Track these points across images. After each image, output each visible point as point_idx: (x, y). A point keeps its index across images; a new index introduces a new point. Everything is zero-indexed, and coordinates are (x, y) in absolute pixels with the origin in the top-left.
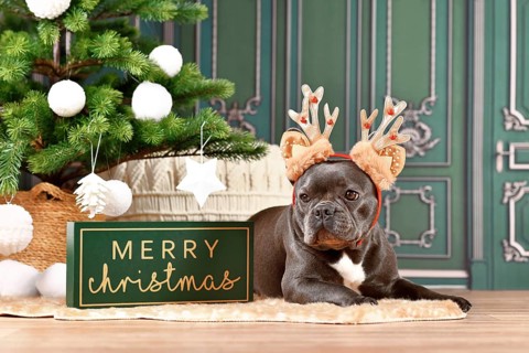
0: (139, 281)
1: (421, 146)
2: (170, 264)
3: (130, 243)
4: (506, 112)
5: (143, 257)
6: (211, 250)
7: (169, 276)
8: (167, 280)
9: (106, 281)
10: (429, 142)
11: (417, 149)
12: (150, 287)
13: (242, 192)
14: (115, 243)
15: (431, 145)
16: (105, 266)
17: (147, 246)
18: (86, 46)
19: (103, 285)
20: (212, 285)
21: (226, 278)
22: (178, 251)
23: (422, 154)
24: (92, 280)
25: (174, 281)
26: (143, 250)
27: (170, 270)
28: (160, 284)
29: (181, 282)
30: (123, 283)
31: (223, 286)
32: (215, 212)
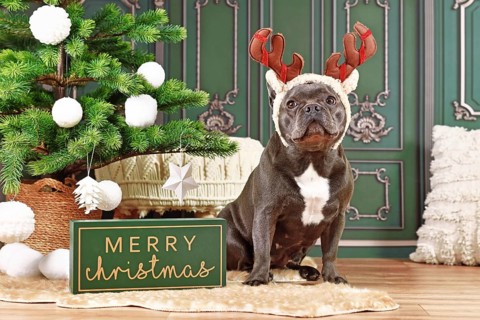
0: (128, 270)
1: (376, 133)
2: (154, 256)
3: (120, 239)
4: (456, 105)
5: (131, 251)
6: (190, 244)
7: (153, 265)
8: (152, 270)
9: (100, 270)
10: (383, 130)
11: (373, 135)
12: (138, 276)
13: (218, 181)
14: (108, 239)
15: (386, 132)
16: (100, 258)
17: (134, 241)
18: (82, 68)
19: (98, 274)
20: (191, 274)
21: (202, 267)
22: (161, 245)
23: (377, 140)
24: (88, 269)
25: (158, 270)
26: (132, 244)
27: (154, 261)
28: (146, 273)
29: (164, 271)
30: (115, 272)
31: (199, 273)
32: (196, 198)
